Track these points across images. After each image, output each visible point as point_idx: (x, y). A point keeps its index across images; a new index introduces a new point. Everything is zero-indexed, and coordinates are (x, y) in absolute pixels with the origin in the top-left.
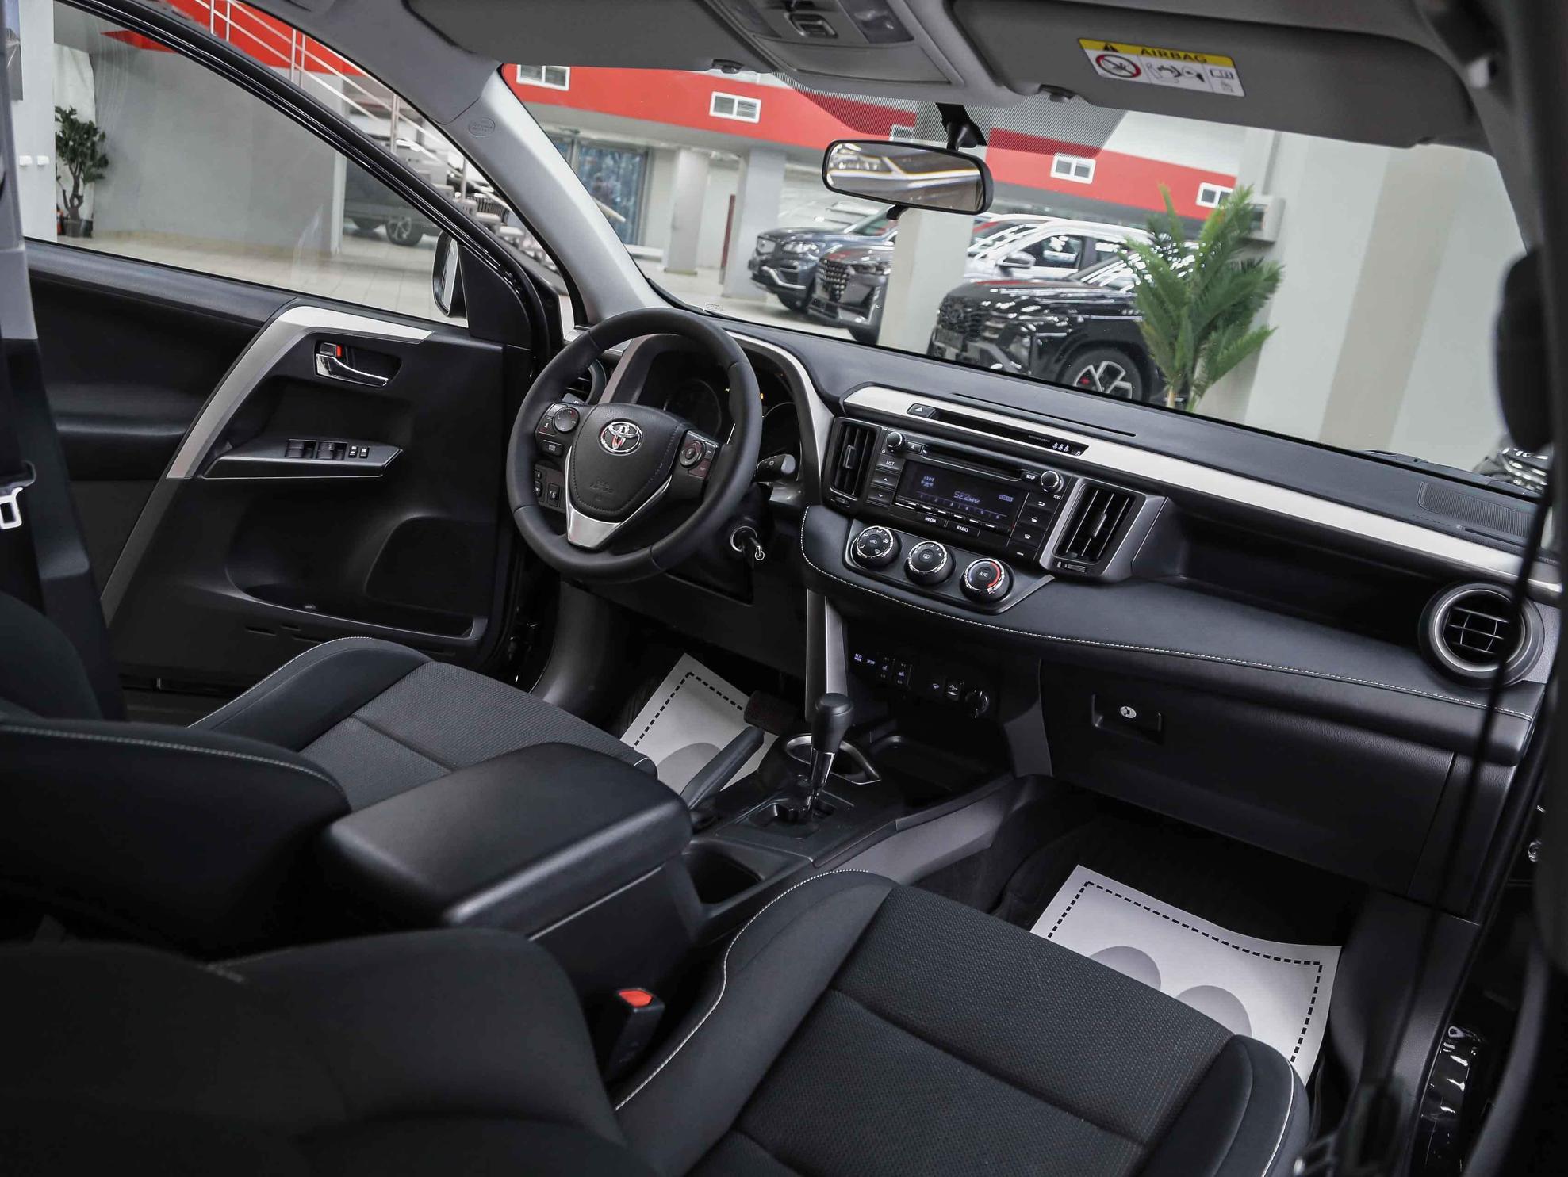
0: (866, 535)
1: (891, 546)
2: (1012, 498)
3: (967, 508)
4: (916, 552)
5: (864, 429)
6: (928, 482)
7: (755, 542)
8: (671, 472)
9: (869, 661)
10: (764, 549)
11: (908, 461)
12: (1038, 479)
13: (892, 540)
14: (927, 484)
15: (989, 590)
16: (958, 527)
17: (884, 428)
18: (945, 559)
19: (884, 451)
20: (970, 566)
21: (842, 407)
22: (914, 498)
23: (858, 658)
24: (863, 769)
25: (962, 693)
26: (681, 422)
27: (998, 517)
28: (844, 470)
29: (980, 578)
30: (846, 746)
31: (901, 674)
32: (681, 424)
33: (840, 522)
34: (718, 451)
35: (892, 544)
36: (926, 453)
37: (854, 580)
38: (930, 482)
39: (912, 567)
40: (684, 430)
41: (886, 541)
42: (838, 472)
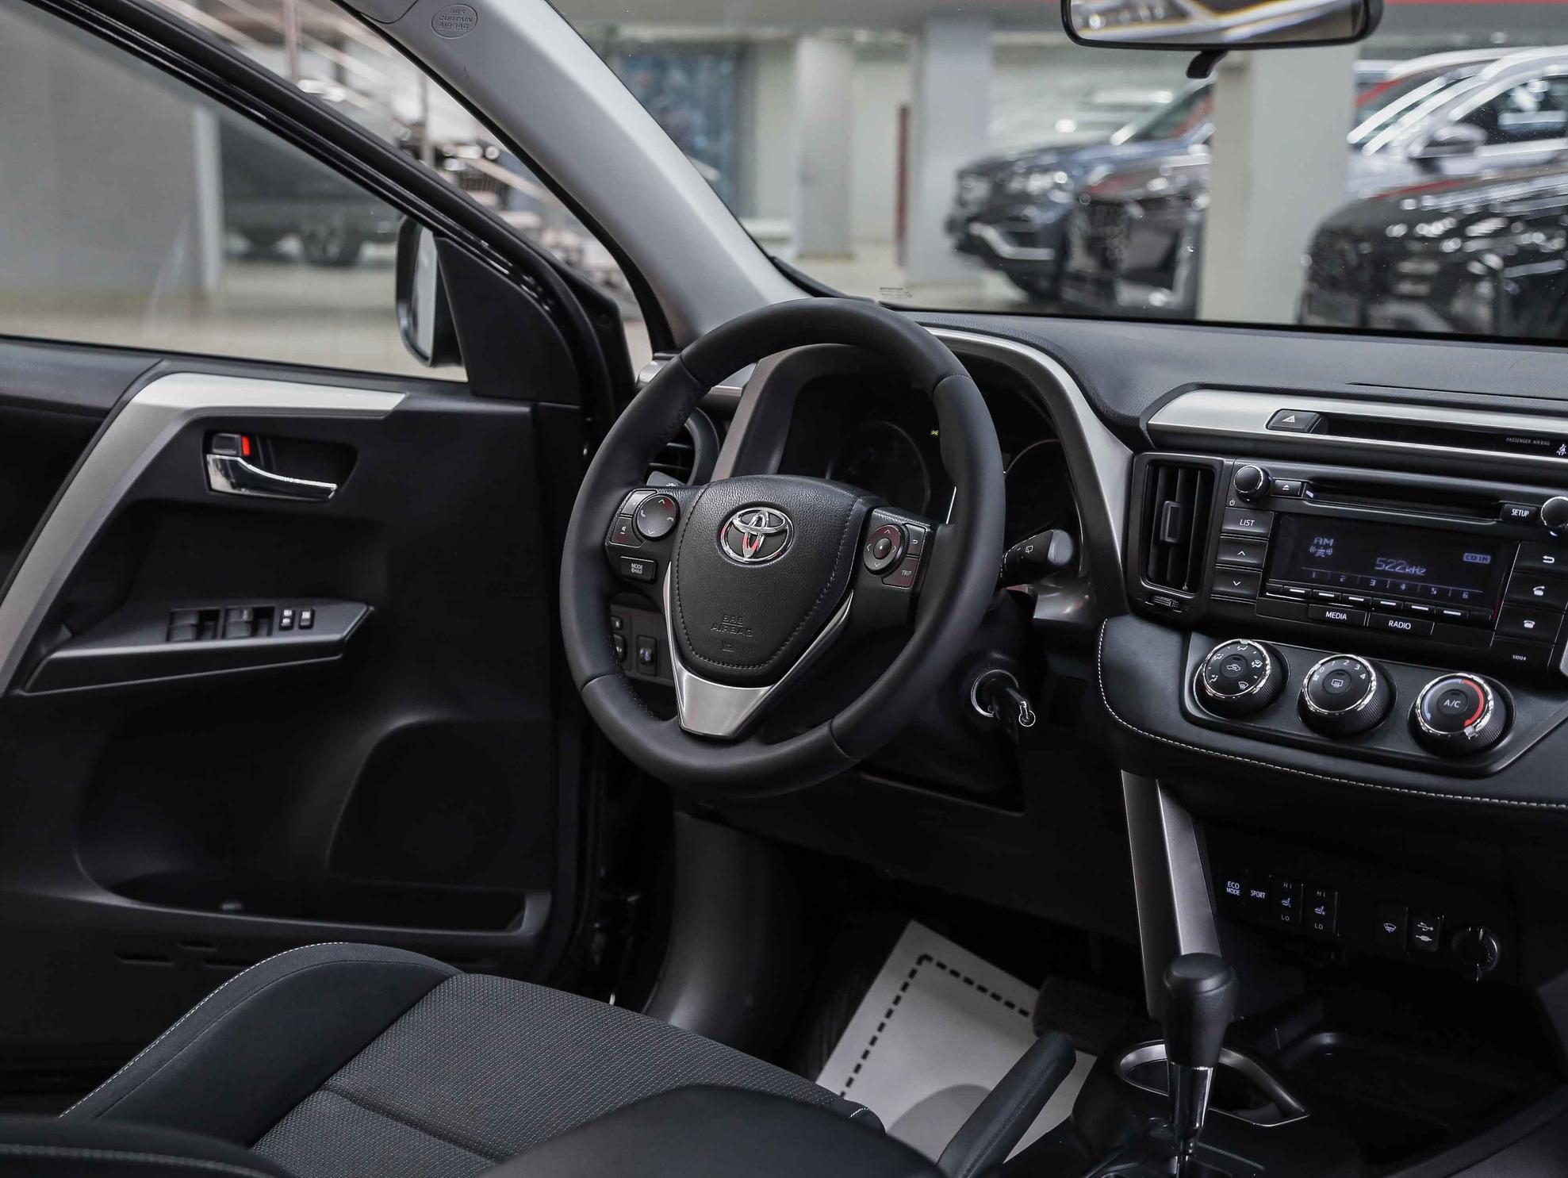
0: (1218, 657)
1: (1268, 672)
2: (1489, 558)
3: (1403, 587)
4: (1316, 678)
5: (1191, 468)
6: (1323, 547)
7: (1016, 696)
8: (852, 585)
9: (1254, 893)
10: (1033, 705)
11: (1280, 515)
12: (1535, 515)
13: (1268, 662)
14: (1321, 552)
15: (1468, 731)
16: (1391, 623)
17: (1228, 462)
18: (1374, 684)
19: (1232, 502)
20: (1423, 692)
21: (1146, 433)
22: (1301, 578)
23: (1233, 889)
24: (1270, 1097)
25: (1444, 936)
26: (859, 496)
27: (1465, 596)
28: (1163, 547)
29: (1446, 711)
30: (1232, 1058)
31: (1320, 911)
32: (860, 500)
33: (1169, 641)
34: (930, 538)
35: (1268, 667)
36: (1311, 495)
37: (1205, 742)
38: (1327, 547)
39: (1313, 706)
40: (865, 509)
41: (1257, 664)
42: (1153, 550)
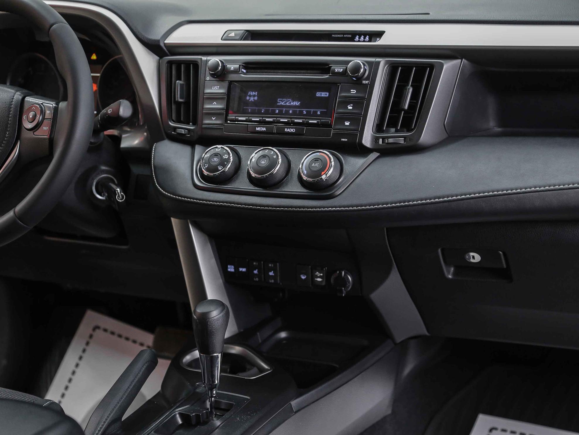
0: (208, 155)
1: (231, 160)
2: (328, 93)
3: (291, 112)
4: (253, 160)
5: (188, 63)
6: (252, 96)
7: (114, 186)
8: (18, 138)
9: (241, 269)
10: (124, 190)
11: (231, 82)
12: (345, 71)
13: (231, 155)
14: (252, 99)
15: (324, 177)
16: (286, 130)
17: (204, 58)
18: (280, 160)
19: (208, 78)
20: (302, 161)
21: (165, 48)
22: (244, 112)
23: (231, 269)
24: (254, 365)
25: (327, 277)
26: (17, 91)
27: (319, 113)
28: (178, 104)
29: (313, 169)
30: (236, 350)
31: (271, 273)
32: (18, 93)
33: (184, 150)
34: (56, 109)
35: (231, 158)
36: (245, 71)
37: (205, 198)
38: (254, 96)
39: (253, 175)
40: (20, 98)
41: (226, 157)
42: (174, 107)
